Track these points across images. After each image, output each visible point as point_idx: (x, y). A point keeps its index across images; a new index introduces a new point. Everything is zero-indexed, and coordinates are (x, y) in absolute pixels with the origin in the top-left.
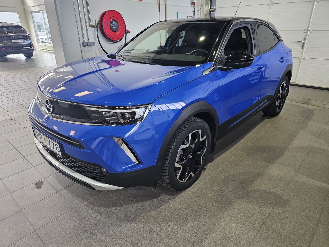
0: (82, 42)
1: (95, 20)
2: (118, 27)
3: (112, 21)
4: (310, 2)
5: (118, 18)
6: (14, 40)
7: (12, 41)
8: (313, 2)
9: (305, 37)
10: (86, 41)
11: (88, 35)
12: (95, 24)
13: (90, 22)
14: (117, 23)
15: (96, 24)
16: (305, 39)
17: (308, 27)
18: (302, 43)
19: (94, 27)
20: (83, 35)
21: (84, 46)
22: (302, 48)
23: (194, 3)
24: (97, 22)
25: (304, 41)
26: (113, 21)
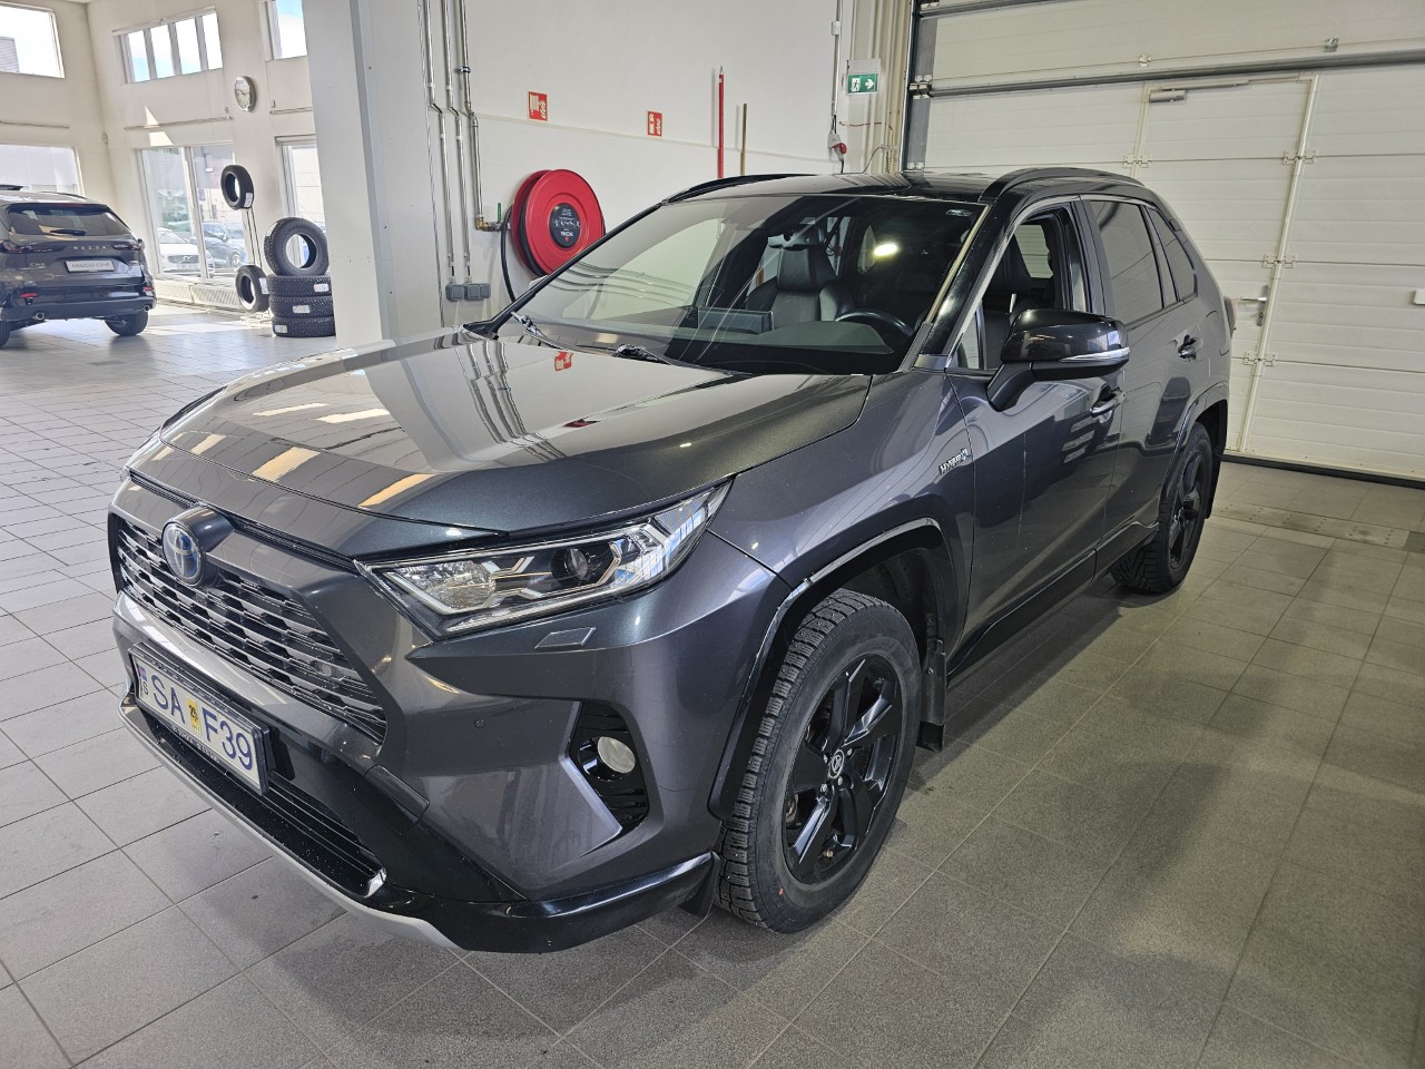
0: (445, 283)
1: (499, 205)
2: (576, 231)
3: (557, 208)
4: (1280, 161)
5: (580, 200)
6: (75, 263)
7: (69, 264)
8: (1292, 162)
9: (1265, 284)
10: (460, 280)
11: (467, 258)
12: (496, 220)
13: (477, 210)
14: (575, 215)
15: (499, 219)
16: (1266, 291)
17: (1278, 249)
18: (1255, 306)
19: (491, 229)
20: (451, 259)
21: (450, 298)
22: (1259, 324)
23: (841, 148)
24: (504, 209)
25: (1264, 299)
26: (560, 212)
